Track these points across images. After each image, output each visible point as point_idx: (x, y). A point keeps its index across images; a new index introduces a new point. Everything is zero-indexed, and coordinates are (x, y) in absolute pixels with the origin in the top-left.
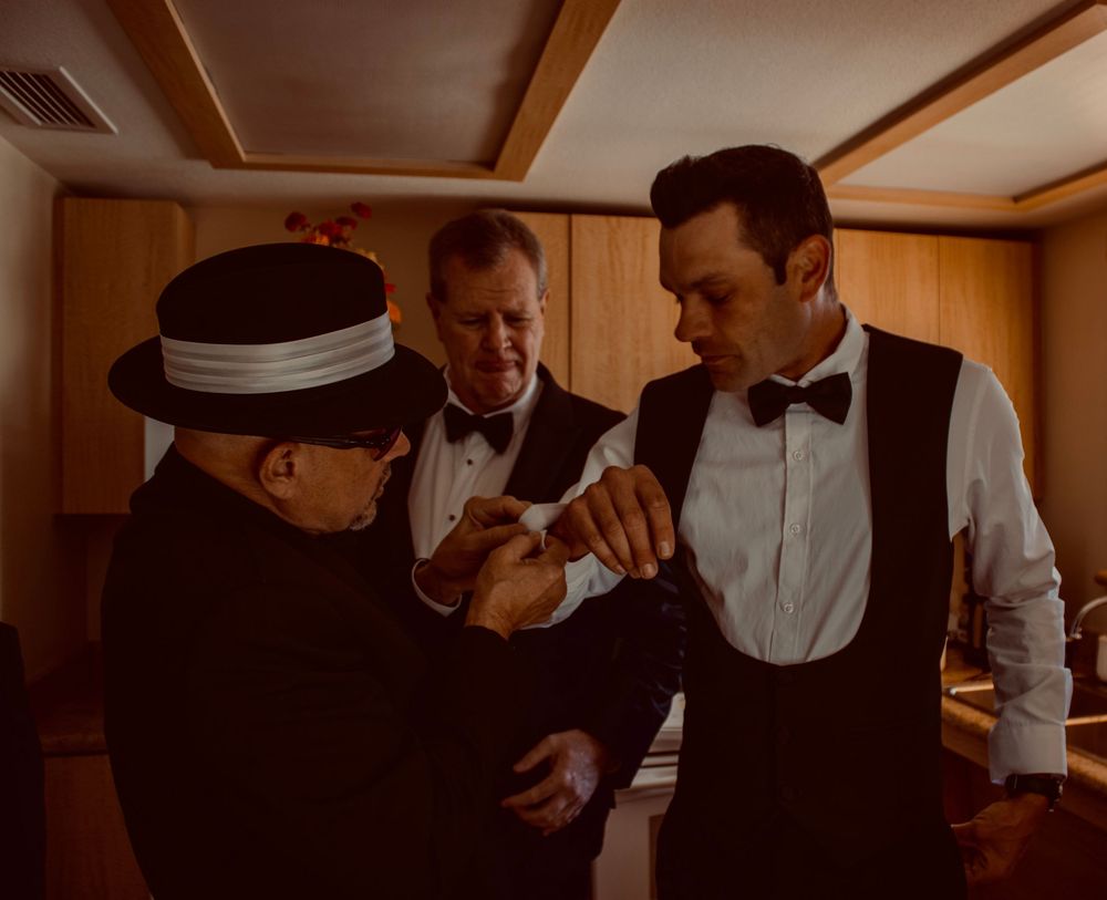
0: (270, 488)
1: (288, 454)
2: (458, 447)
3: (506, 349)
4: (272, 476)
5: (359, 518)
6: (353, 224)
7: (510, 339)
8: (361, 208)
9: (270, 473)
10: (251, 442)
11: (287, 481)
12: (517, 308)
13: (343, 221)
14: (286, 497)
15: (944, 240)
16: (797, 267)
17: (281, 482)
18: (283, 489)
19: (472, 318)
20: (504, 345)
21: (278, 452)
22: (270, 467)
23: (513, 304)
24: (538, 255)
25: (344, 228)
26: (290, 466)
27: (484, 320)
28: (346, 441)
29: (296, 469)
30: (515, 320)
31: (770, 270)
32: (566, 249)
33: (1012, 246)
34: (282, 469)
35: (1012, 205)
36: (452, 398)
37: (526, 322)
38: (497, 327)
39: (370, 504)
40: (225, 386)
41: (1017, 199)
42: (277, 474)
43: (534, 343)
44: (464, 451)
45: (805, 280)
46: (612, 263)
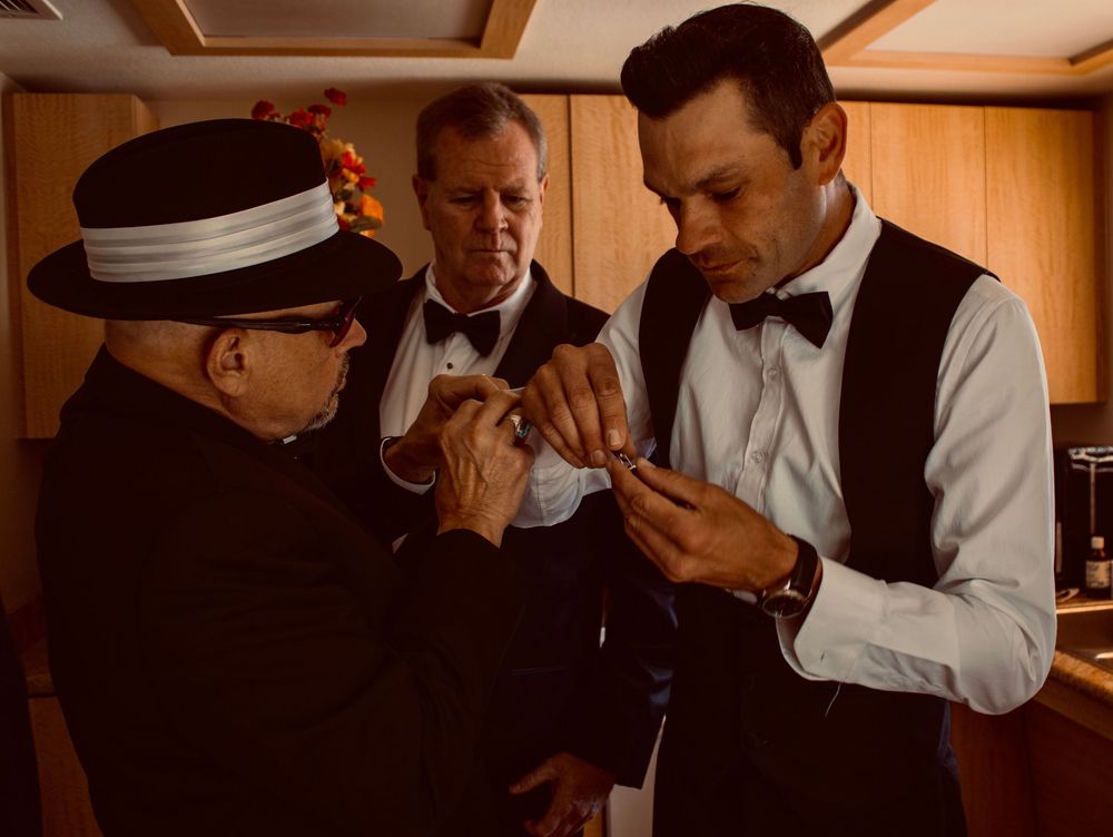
0: (219, 384)
1: (236, 345)
2: (438, 349)
3: (502, 230)
4: (221, 370)
5: (319, 417)
6: (327, 112)
7: (507, 220)
8: (335, 94)
9: (218, 365)
10: (193, 332)
11: (238, 375)
12: (517, 185)
13: (316, 109)
14: (238, 394)
15: (991, 111)
16: (812, 144)
17: (231, 376)
18: (233, 384)
19: (466, 195)
20: (501, 226)
21: (225, 340)
22: (218, 359)
23: (511, 180)
24: (539, 130)
25: (318, 116)
26: (239, 358)
27: (478, 198)
28: (299, 325)
29: (246, 362)
30: (512, 198)
31: (785, 153)
32: (565, 134)
33: (1069, 114)
34: (232, 362)
35: (1068, 67)
36: (433, 293)
37: (524, 204)
38: (494, 204)
39: (330, 399)
40: (159, 272)
41: (1073, 60)
42: (225, 368)
43: (532, 228)
44: (444, 353)
45: (823, 158)
46: (616, 148)
